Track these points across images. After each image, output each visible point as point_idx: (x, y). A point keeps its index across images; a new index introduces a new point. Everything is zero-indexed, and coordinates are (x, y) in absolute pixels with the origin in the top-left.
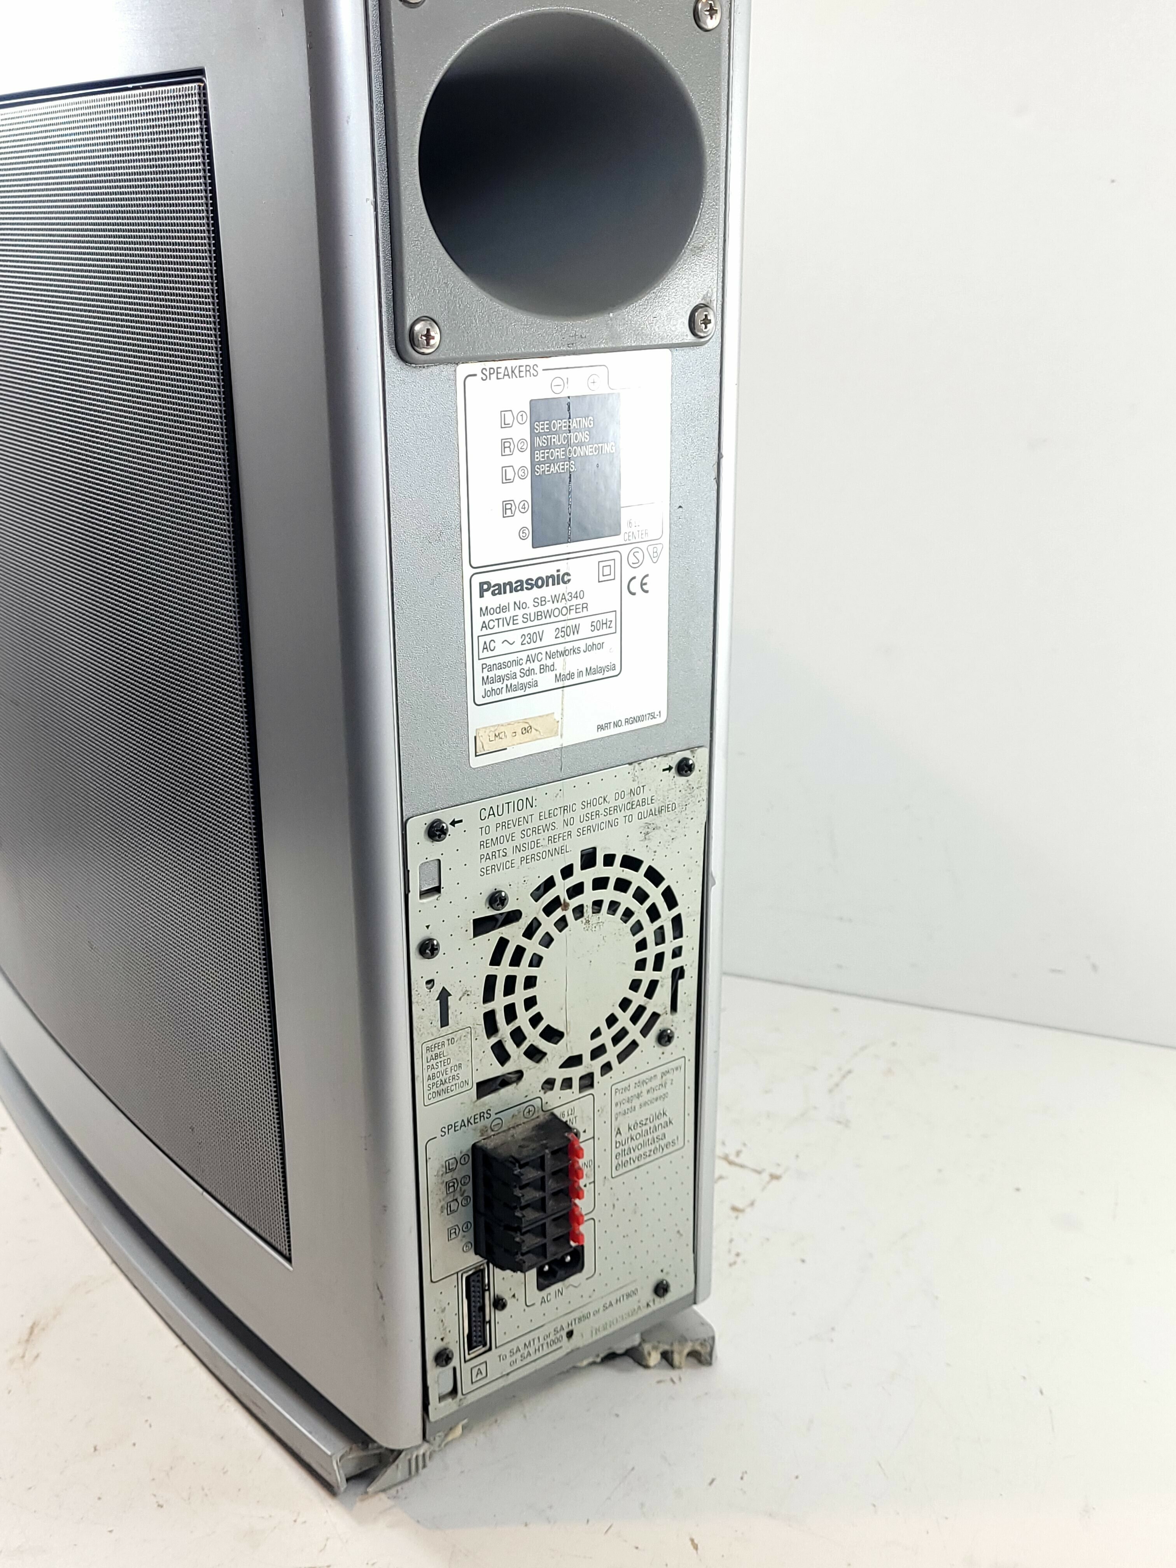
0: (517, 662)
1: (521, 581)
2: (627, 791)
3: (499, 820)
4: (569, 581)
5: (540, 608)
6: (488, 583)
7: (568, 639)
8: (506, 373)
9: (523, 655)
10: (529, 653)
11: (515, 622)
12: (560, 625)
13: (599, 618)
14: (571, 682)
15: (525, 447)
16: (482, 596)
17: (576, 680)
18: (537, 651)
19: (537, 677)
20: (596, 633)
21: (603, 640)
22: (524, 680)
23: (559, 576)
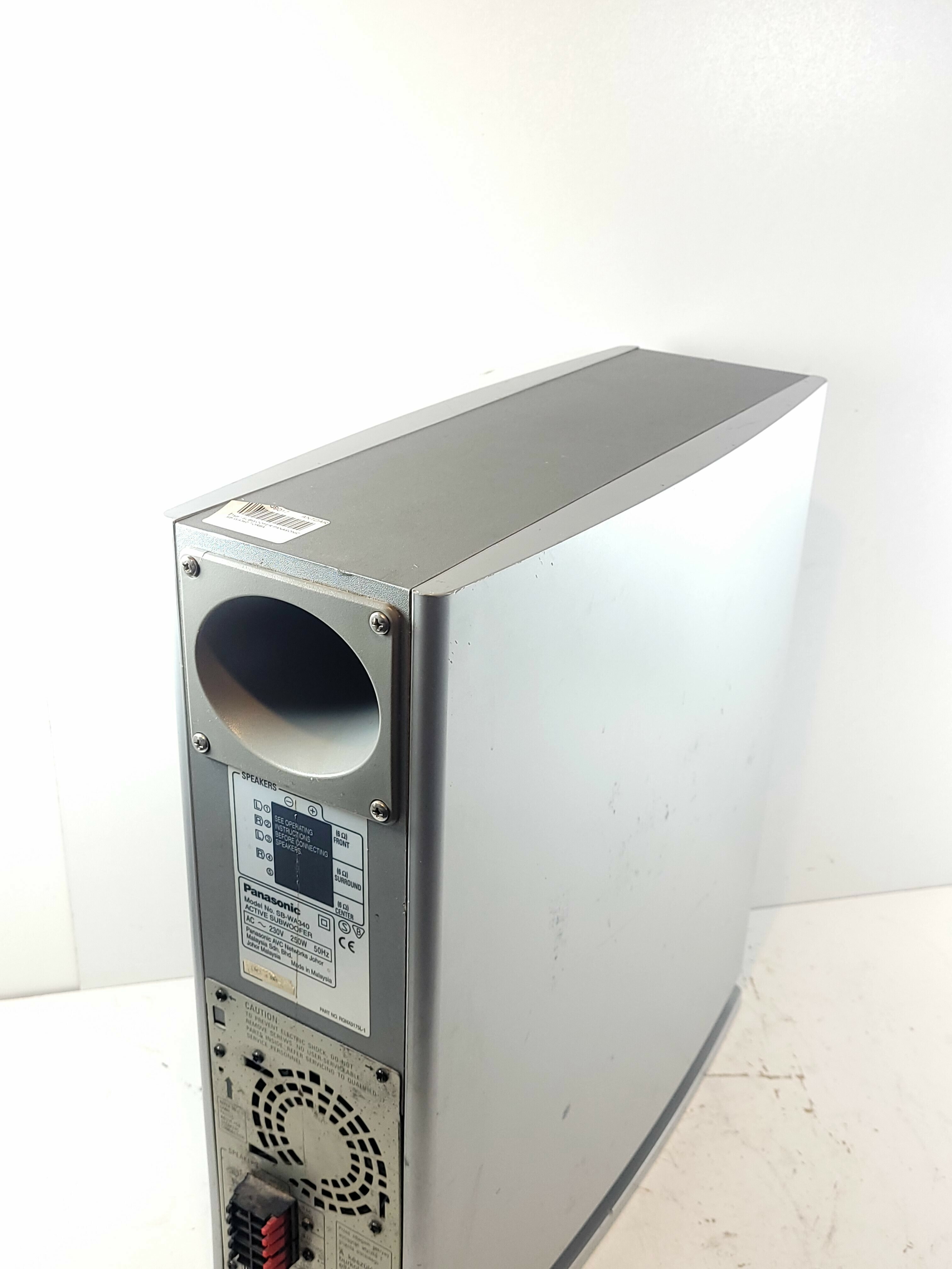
0: (268, 939)
1: (269, 897)
2: (340, 1060)
3: (256, 1014)
4: (299, 914)
5: (281, 918)
6: (249, 887)
7: (299, 945)
9: (271, 937)
10: (275, 938)
11: (266, 916)
12: (295, 935)
13: (321, 947)
14: (302, 971)
15: (269, 825)
16: (245, 891)
18: (280, 940)
19: (280, 955)
20: (318, 954)
21: (322, 960)
22: (272, 950)
23: (292, 907)
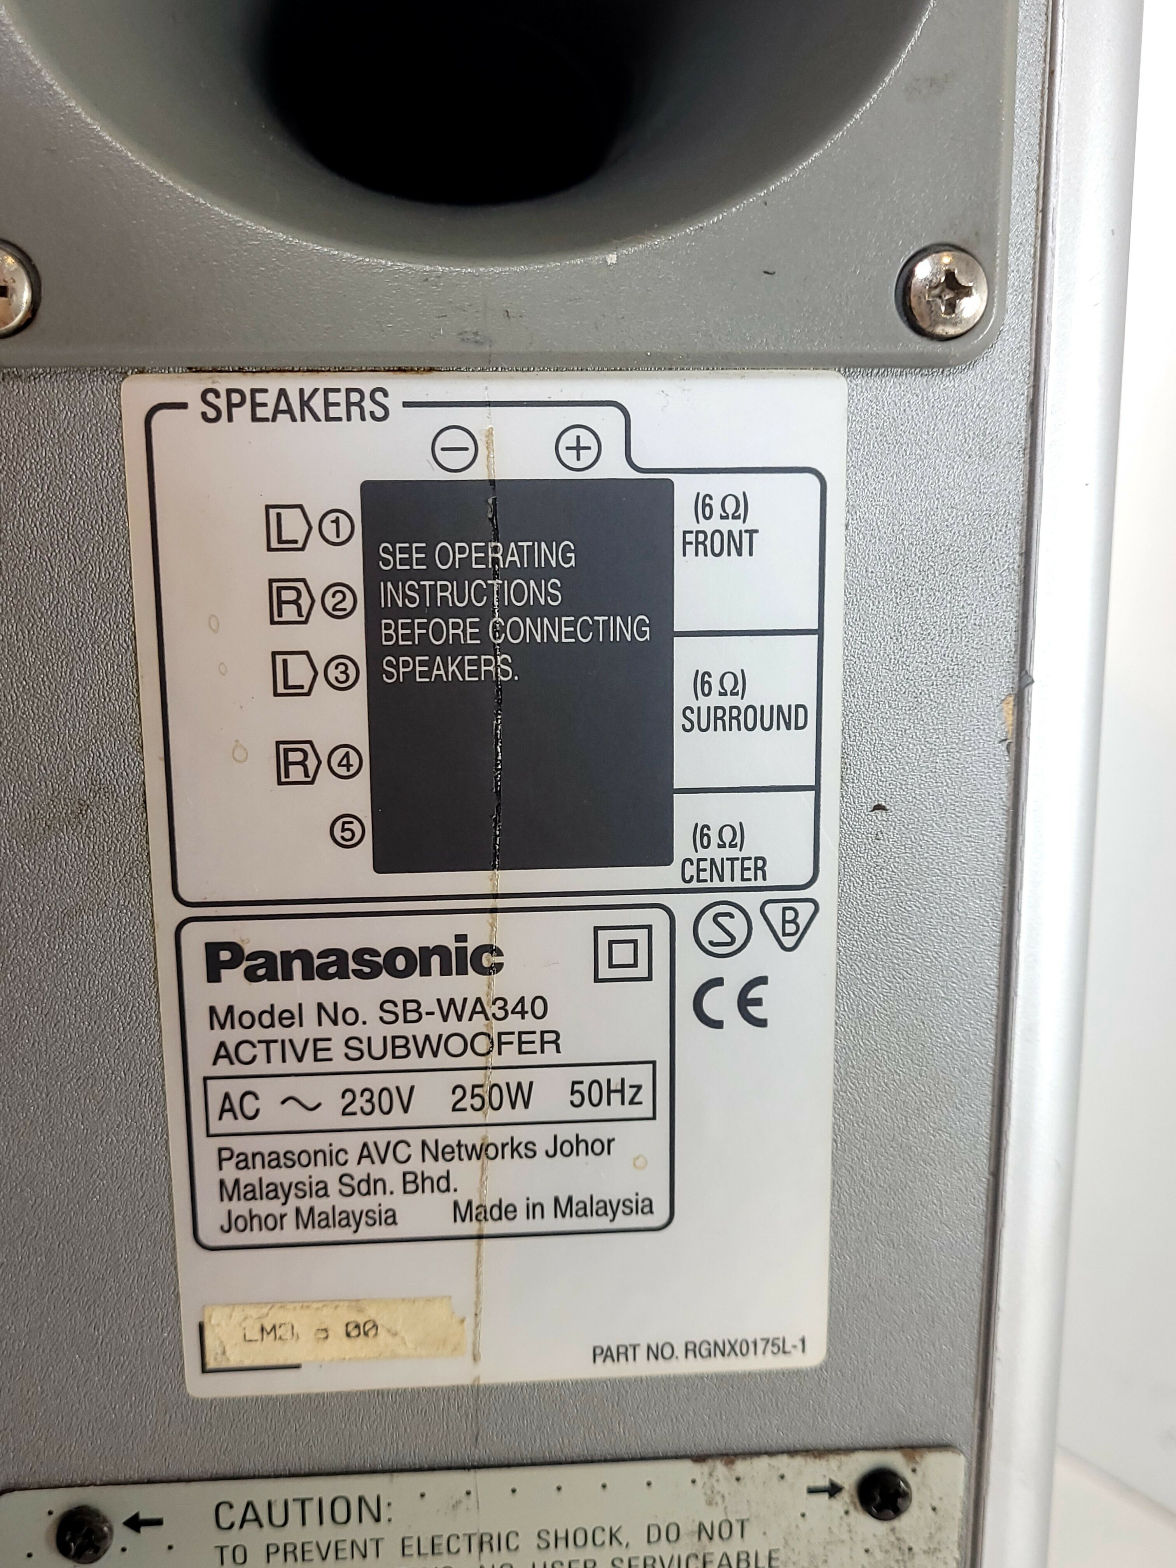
0: (333, 1157)
1: (341, 954)
2: (688, 1527)
3: (269, 1535)
4: (499, 967)
5: (400, 1028)
6: (235, 948)
7: (492, 1116)
8: (283, 406)
9: (352, 1143)
10: (370, 1137)
11: (321, 1055)
12: (468, 1079)
13: (601, 1074)
14: (504, 1226)
15: (348, 604)
16: (213, 976)
17: (521, 1224)
18: (395, 1136)
19: (397, 1201)
20: (587, 1111)
21: (603, 1131)
22: (357, 1204)
23: (462, 951)
